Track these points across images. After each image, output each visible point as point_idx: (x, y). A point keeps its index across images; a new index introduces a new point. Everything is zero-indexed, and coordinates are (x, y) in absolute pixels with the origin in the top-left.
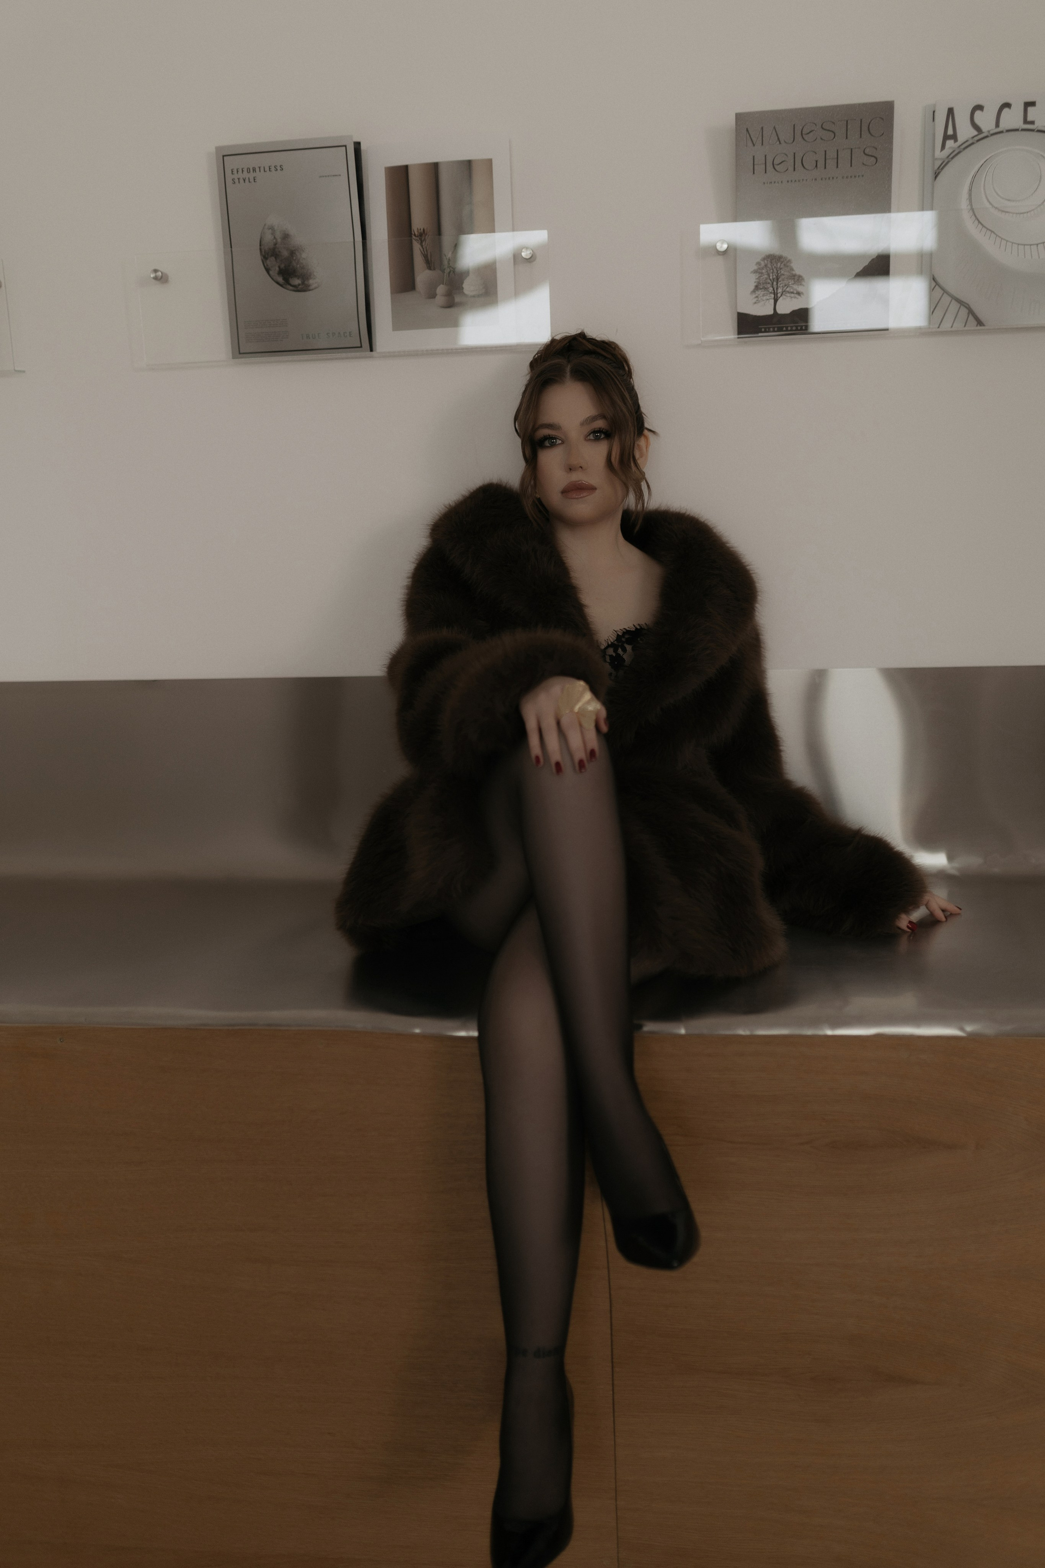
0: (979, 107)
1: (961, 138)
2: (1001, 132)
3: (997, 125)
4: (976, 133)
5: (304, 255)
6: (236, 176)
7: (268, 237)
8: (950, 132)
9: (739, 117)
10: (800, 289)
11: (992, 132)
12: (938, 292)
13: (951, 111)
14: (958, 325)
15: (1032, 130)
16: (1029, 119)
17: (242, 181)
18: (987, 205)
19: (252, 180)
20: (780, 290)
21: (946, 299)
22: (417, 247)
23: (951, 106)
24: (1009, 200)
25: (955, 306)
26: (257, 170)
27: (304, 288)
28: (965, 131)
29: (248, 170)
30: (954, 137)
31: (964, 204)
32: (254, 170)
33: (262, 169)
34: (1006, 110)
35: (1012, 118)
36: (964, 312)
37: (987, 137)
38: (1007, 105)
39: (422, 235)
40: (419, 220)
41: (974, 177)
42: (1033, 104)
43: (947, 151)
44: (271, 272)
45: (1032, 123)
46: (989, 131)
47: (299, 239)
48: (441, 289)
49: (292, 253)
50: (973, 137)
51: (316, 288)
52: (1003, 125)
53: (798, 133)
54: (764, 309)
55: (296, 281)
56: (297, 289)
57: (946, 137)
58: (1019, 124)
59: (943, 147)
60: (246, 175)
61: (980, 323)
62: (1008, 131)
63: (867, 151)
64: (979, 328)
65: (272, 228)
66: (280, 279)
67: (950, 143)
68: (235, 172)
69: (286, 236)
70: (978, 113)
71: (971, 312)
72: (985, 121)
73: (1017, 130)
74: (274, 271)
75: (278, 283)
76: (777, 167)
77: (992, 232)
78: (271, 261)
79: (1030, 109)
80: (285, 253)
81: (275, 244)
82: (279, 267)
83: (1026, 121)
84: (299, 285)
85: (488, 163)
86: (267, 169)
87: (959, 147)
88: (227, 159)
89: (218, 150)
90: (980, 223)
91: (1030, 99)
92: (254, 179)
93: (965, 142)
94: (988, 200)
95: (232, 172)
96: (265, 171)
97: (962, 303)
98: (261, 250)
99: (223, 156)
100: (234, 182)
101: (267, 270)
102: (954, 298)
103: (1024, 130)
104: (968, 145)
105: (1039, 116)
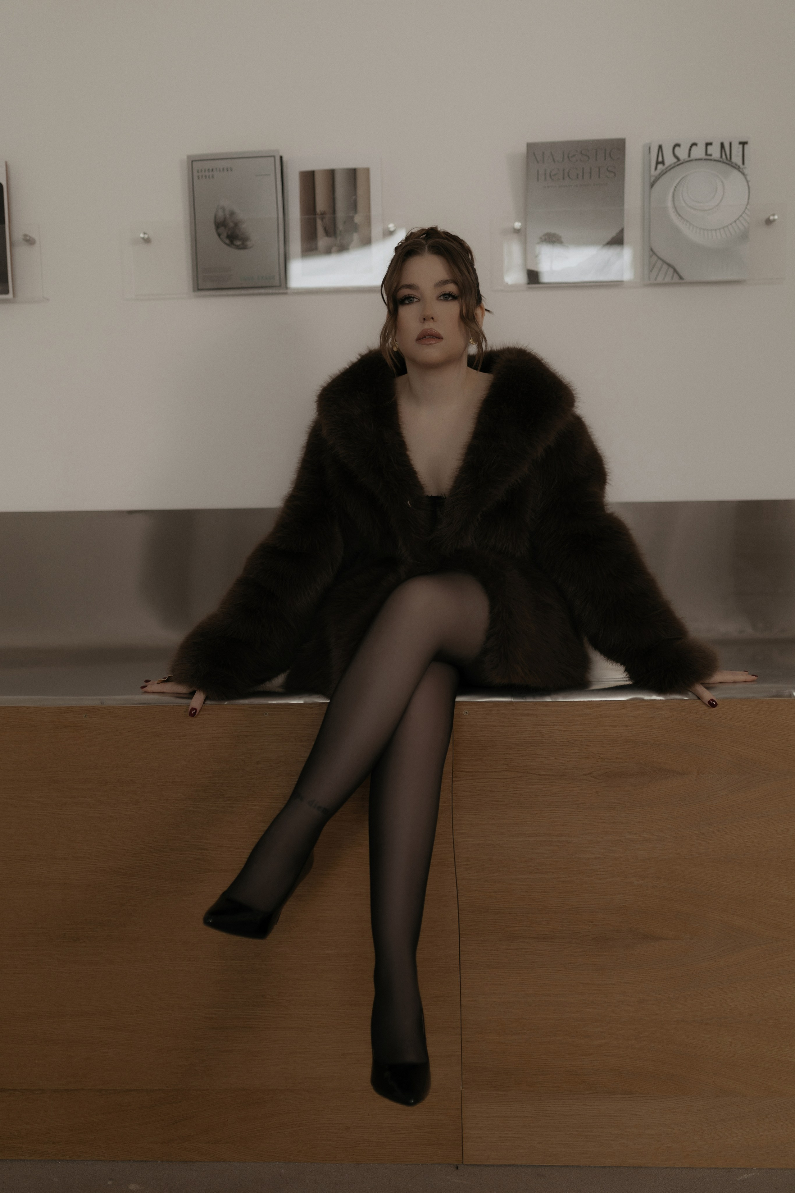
0: (678, 145)
1: (667, 163)
2: (692, 160)
3: (689, 156)
4: (675, 160)
5: (244, 226)
6: (200, 174)
7: (220, 214)
8: (660, 159)
9: (529, 146)
10: (567, 254)
11: (686, 160)
12: (654, 258)
13: (660, 147)
14: (668, 279)
15: (711, 160)
16: (709, 152)
17: (204, 177)
18: (684, 205)
19: (211, 176)
20: (554, 255)
21: (660, 263)
22: (319, 223)
23: (660, 143)
24: (698, 202)
25: (665, 267)
26: (215, 170)
27: (243, 247)
28: (669, 160)
29: (209, 171)
30: (663, 163)
31: (669, 204)
32: (213, 170)
33: (218, 170)
34: (694, 148)
35: (698, 152)
36: (671, 271)
37: (683, 163)
38: (695, 144)
39: (323, 214)
40: (321, 205)
41: (676, 187)
42: (711, 144)
43: (658, 171)
44: (222, 237)
45: (711, 155)
46: (684, 160)
47: (241, 215)
49: (236, 224)
50: (675, 163)
51: (251, 247)
52: (693, 156)
53: (566, 157)
55: (238, 243)
56: (238, 248)
57: (658, 163)
58: (702, 155)
59: (656, 168)
60: (207, 173)
61: (681, 278)
62: (696, 160)
63: (609, 169)
64: (681, 281)
65: (223, 209)
66: (227, 241)
67: (660, 166)
68: (200, 171)
69: (232, 214)
70: (677, 149)
71: (675, 271)
72: (682, 153)
73: (701, 159)
74: (224, 236)
75: (226, 243)
76: (553, 177)
77: (687, 221)
78: (222, 229)
79: (709, 147)
80: (231, 225)
81: (225, 218)
82: (227, 233)
83: (706, 154)
84: (240, 245)
85: (367, 171)
86: (221, 170)
87: (666, 168)
88: (194, 163)
89: (189, 157)
90: (680, 215)
91: (709, 141)
92: (213, 176)
93: (670, 166)
94: (684, 202)
95: (198, 172)
96: (220, 171)
97: (670, 265)
98: (215, 222)
99: (192, 161)
100: (199, 178)
101: (219, 235)
102: (664, 262)
103: (705, 159)
104: (672, 168)
105: (715, 151)
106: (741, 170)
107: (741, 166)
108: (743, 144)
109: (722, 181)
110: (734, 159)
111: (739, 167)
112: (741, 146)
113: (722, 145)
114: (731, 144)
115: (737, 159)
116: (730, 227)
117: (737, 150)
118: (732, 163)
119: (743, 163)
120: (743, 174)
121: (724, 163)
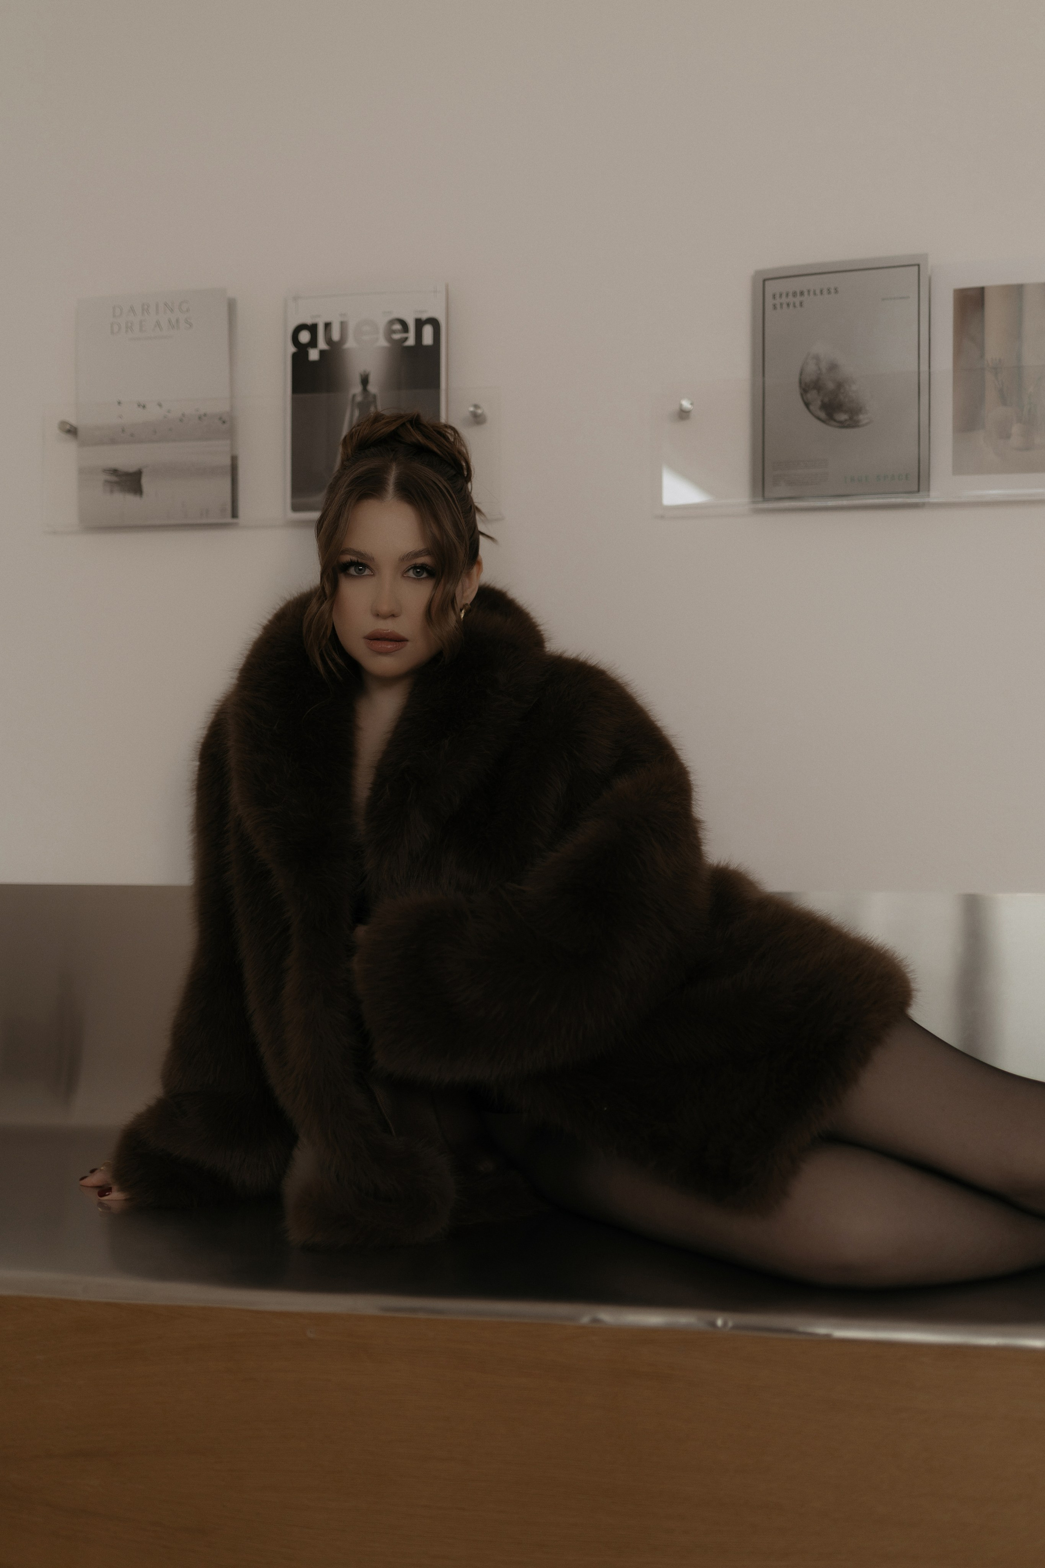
5: (854, 388)
6: (778, 301)
7: (811, 368)
17: (785, 306)
19: (798, 304)
22: (990, 380)
26: (806, 293)
27: (852, 423)
29: (794, 294)
32: (802, 294)
33: (812, 293)
39: (997, 367)
40: (995, 349)
44: (812, 407)
47: (849, 369)
48: (1017, 429)
49: (840, 385)
51: (867, 424)
55: (843, 417)
56: (843, 425)
60: (791, 299)
65: (817, 358)
66: (822, 415)
68: (777, 296)
69: (833, 367)
74: (816, 405)
75: (819, 418)
78: (812, 395)
80: (831, 386)
81: (820, 375)
82: (822, 401)
84: (846, 420)
86: (818, 292)
88: (767, 283)
89: (758, 273)
92: (801, 304)
95: (774, 296)
96: (815, 294)
98: (800, 383)
99: (764, 281)
100: (775, 307)
101: (807, 405)
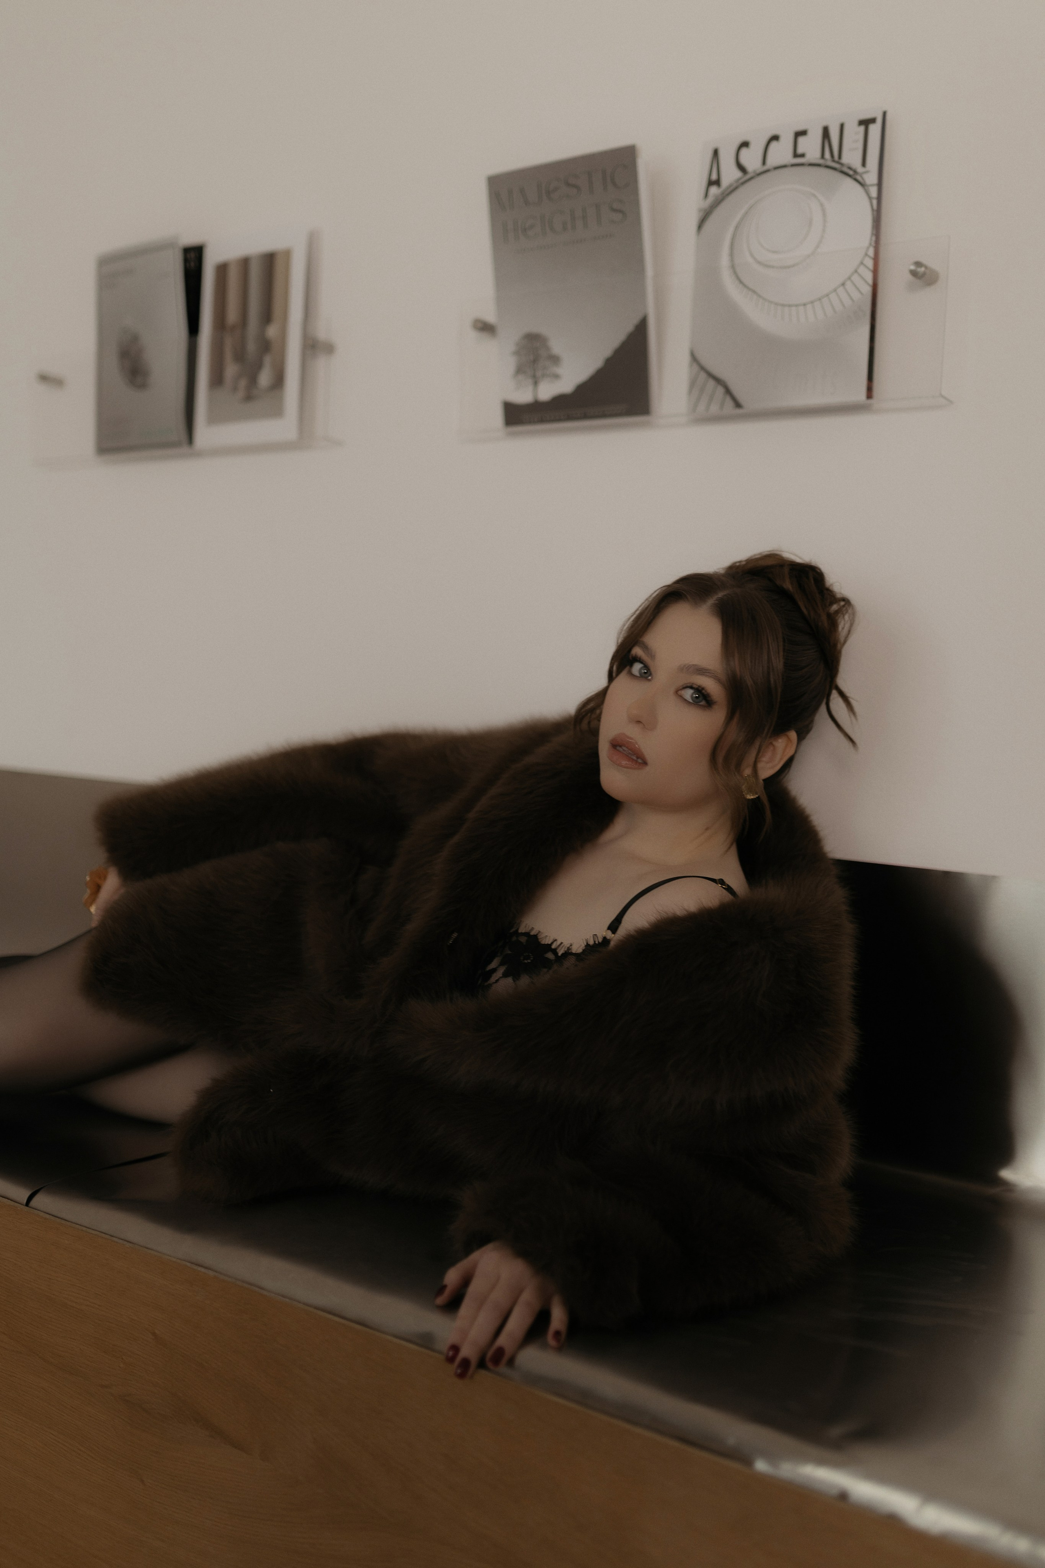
0: (745, 144)
1: (726, 182)
2: (768, 170)
3: (764, 163)
4: (738, 174)
5: (146, 354)
6: (105, 281)
7: (125, 338)
8: (714, 176)
9: (491, 180)
10: (559, 371)
11: (758, 172)
12: (696, 368)
13: (716, 153)
14: (714, 409)
15: (803, 165)
16: (800, 151)
18: (750, 260)
19: (116, 283)
20: (539, 373)
21: (703, 375)
22: (228, 343)
23: (716, 147)
24: (774, 252)
25: (711, 383)
26: (120, 275)
27: (145, 385)
28: (729, 174)
29: (113, 276)
30: (717, 183)
31: (725, 261)
32: (117, 275)
34: (774, 144)
35: (781, 153)
36: (720, 390)
37: (752, 178)
38: (775, 138)
39: (234, 328)
41: (737, 227)
42: (803, 133)
43: (710, 199)
44: (125, 372)
45: (803, 155)
46: (755, 171)
47: (143, 338)
48: (243, 383)
49: (139, 352)
50: (738, 180)
51: (152, 385)
52: (772, 161)
53: (544, 191)
54: (523, 396)
55: (140, 380)
56: (139, 387)
57: (711, 183)
58: (789, 158)
59: (706, 195)
60: (112, 280)
61: (738, 405)
62: (777, 168)
63: (613, 205)
64: (737, 411)
65: (128, 330)
66: (130, 378)
67: (714, 190)
69: (136, 336)
70: (744, 151)
71: (728, 391)
72: (751, 159)
73: (785, 166)
75: (128, 382)
76: (527, 232)
77: (754, 292)
78: (125, 360)
79: (801, 140)
80: (135, 352)
81: (129, 345)
82: (130, 366)
83: (796, 155)
84: (140, 383)
85: (287, 254)
86: (126, 272)
87: (723, 193)
88: (103, 265)
89: (99, 257)
90: (741, 282)
91: (800, 128)
93: (730, 186)
94: (752, 255)
95: (104, 278)
96: (124, 274)
97: (718, 381)
98: (120, 352)
99: (101, 263)
100: (104, 287)
101: (122, 370)
102: (711, 375)
103: (793, 165)
104: (733, 189)
105: (811, 146)
106: (858, 178)
107: (860, 169)
108: (866, 123)
109: (822, 205)
110: (845, 159)
111: (855, 172)
112: (862, 128)
113: (826, 132)
114: (842, 126)
115: (852, 157)
116: (833, 296)
117: (853, 134)
118: (842, 164)
119: (864, 164)
120: (862, 184)
121: (827, 167)
